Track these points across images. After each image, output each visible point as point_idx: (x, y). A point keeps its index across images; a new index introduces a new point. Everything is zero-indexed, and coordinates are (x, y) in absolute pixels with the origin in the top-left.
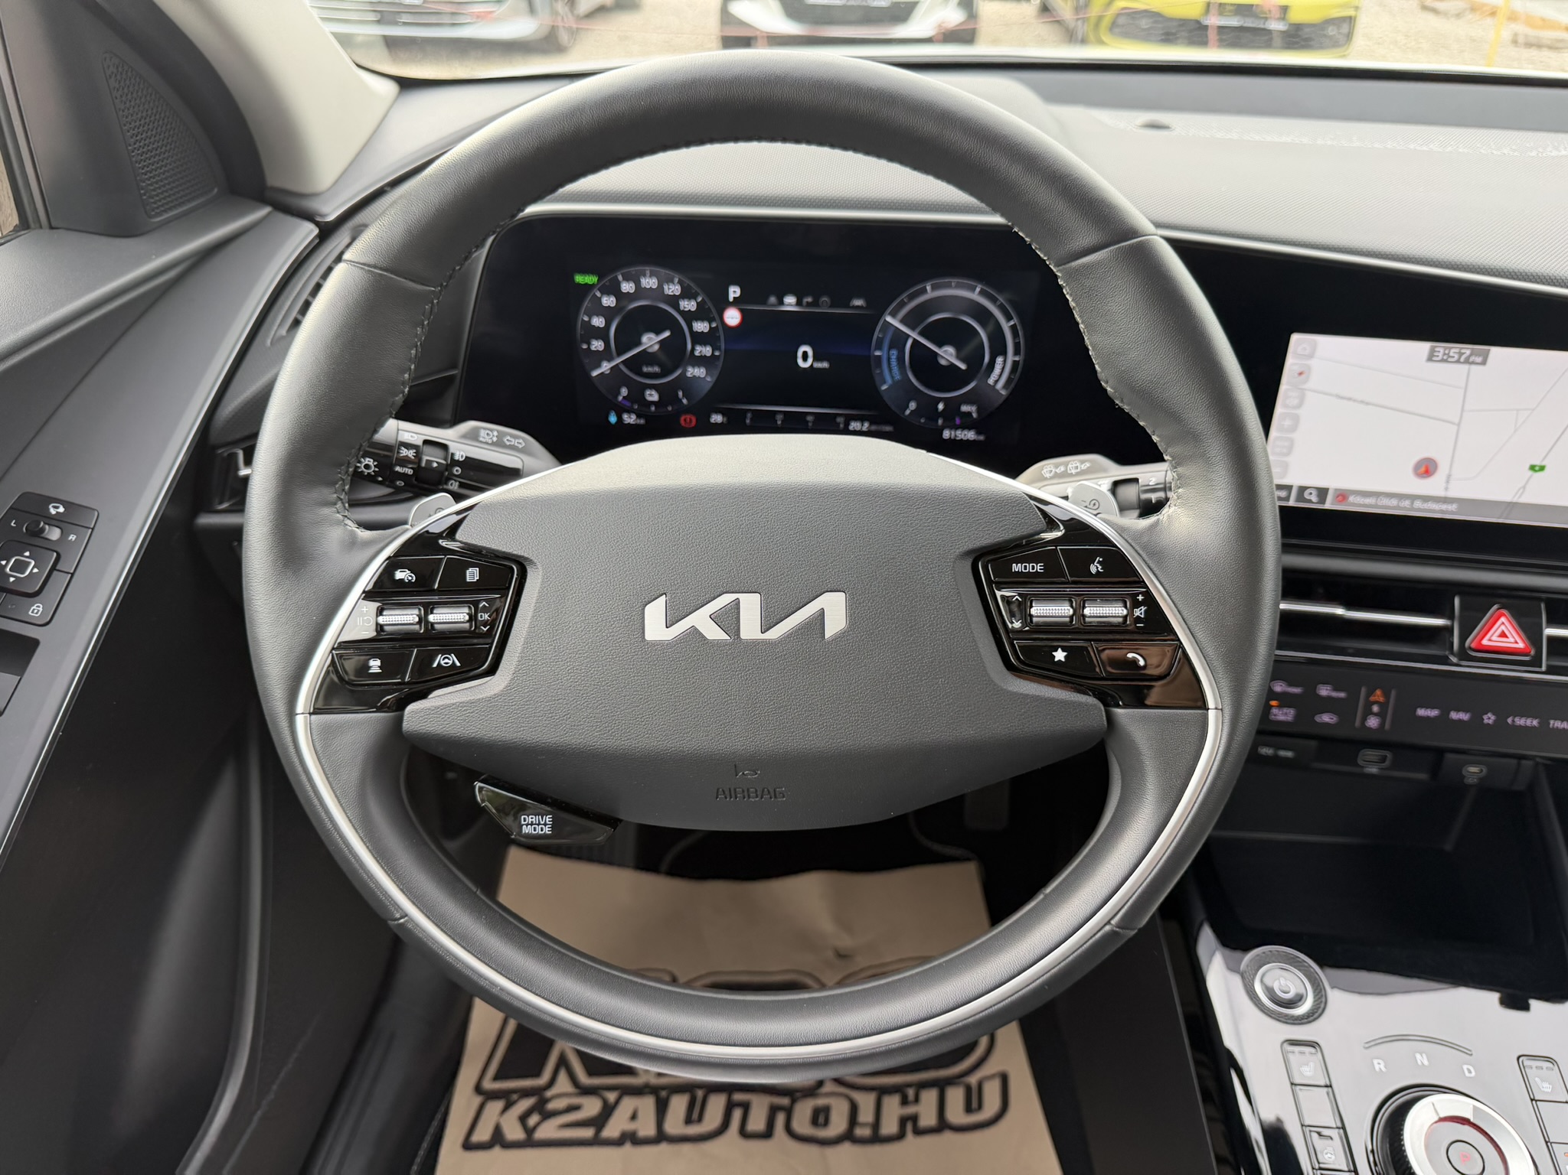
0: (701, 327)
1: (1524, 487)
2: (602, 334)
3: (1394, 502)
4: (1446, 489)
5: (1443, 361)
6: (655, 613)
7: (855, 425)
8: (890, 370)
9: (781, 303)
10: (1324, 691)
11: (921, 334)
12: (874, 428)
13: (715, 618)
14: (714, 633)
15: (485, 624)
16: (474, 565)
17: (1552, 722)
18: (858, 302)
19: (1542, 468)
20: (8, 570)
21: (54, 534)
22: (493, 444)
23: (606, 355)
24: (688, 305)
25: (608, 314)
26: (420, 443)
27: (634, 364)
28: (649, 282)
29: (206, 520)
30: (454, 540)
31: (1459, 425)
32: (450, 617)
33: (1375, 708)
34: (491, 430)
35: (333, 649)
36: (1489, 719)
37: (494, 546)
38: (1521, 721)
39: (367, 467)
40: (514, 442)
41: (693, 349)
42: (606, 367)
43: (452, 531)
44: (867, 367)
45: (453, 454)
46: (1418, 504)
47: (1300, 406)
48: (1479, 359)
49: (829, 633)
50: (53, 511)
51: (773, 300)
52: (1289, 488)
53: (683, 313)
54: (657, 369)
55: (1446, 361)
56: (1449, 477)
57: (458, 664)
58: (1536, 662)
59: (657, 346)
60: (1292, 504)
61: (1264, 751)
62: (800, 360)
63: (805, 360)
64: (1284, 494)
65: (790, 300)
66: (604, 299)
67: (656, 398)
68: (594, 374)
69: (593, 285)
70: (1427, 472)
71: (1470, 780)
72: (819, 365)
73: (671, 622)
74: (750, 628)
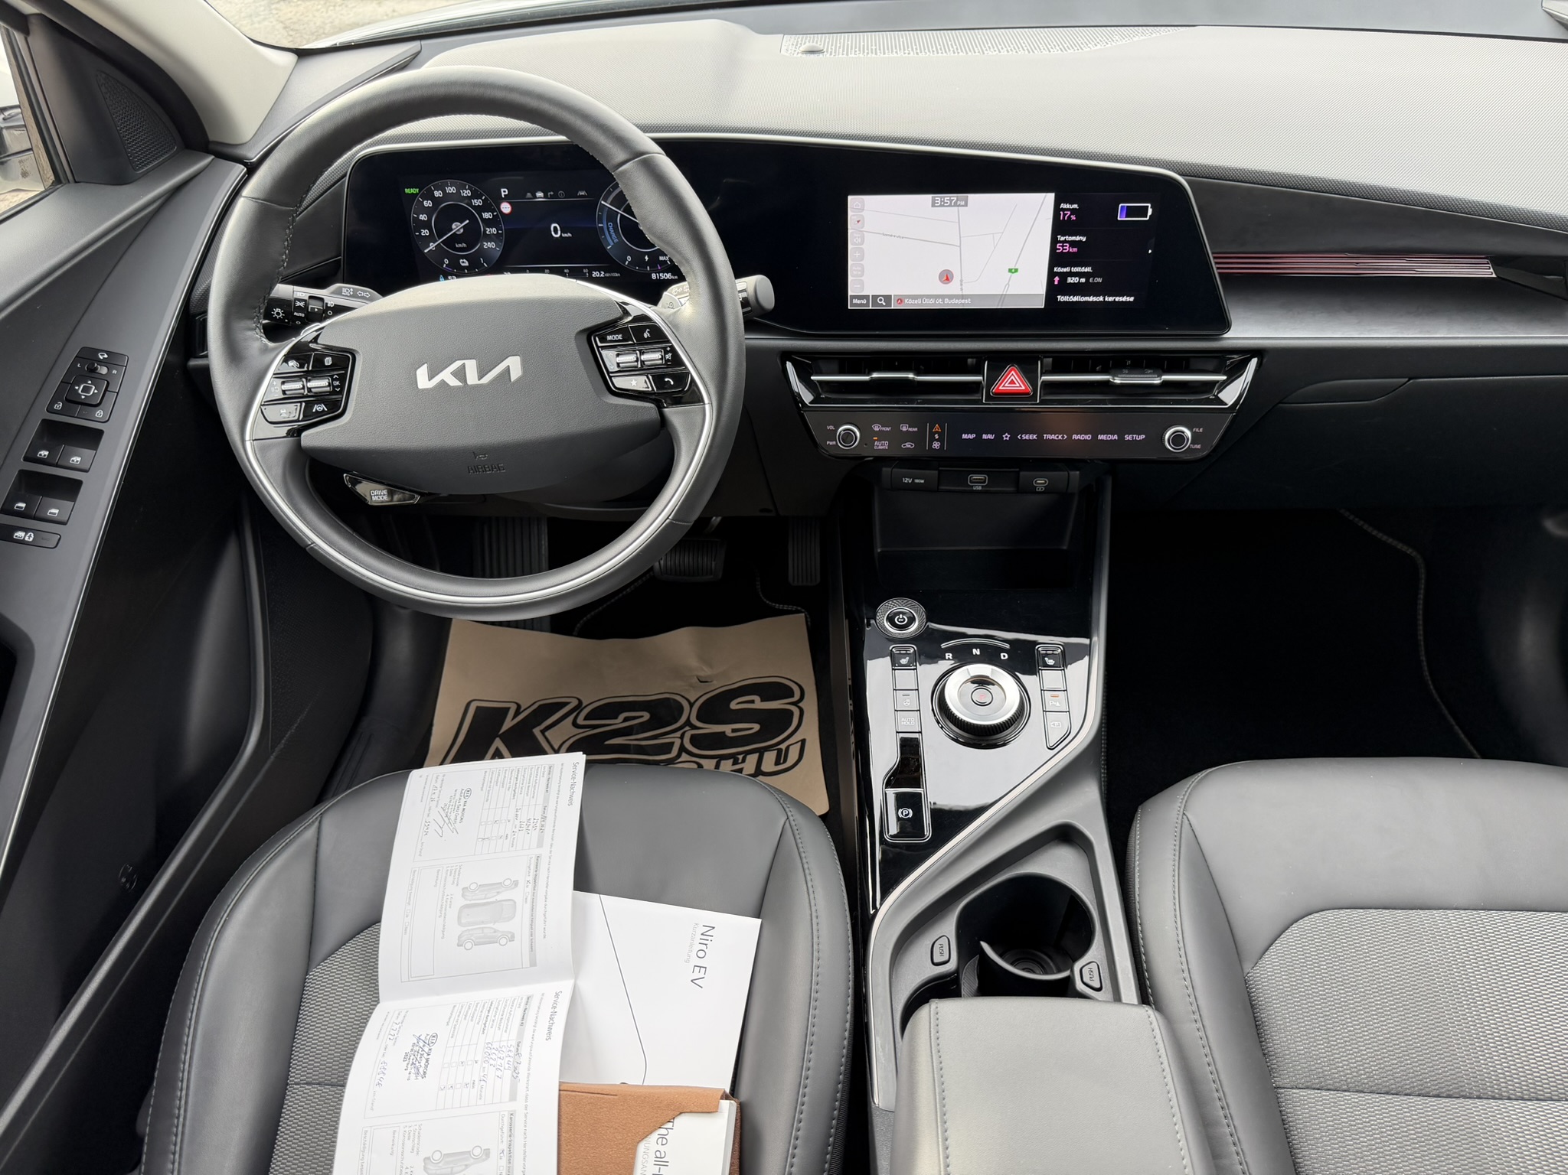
0: (487, 215)
1: (1008, 284)
2: (426, 225)
3: (932, 301)
4: (962, 289)
5: (941, 206)
6: (422, 373)
7: (595, 274)
8: (610, 236)
9: (536, 197)
10: (904, 428)
11: (623, 211)
12: (607, 275)
13: (455, 374)
14: (454, 382)
15: (337, 386)
16: (328, 356)
17: (1045, 435)
18: (582, 193)
19: (1016, 270)
20: (80, 391)
21: (104, 370)
22: (351, 296)
23: (431, 238)
24: (478, 202)
25: (429, 212)
26: (307, 298)
27: (451, 242)
28: (451, 190)
29: (191, 363)
30: (317, 343)
31: (960, 246)
32: (320, 384)
33: (937, 436)
34: (350, 288)
35: (261, 405)
36: (1006, 437)
37: (337, 345)
38: (1026, 437)
39: (278, 314)
40: (363, 294)
41: (485, 231)
42: (432, 246)
43: (315, 340)
44: (596, 234)
45: (327, 304)
46: (947, 301)
47: (862, 243)
48: (963, 203)
49: (514, 377)
50: (101, 357)
51: (529, 195)
52: (866, 297)
53: (475, 207)
54: (464, 245)
55: (943, 206)
56: (961, 281)
57: (326, 409)
58: (1034, 397)
59: (462, 230)
60: (870, 308)
61: (907, 480)
62: (553, 233)
63: (556, 233)
64: (864, 302)
65: (540, 194)
66: (425, 202)
67: (467, 264)
68: (426, 251)
69: (417, 194)
70: (947, 279)
71: (1040, 489)
72: (566, 235)
73: (431, 378)
74: (472, 378)
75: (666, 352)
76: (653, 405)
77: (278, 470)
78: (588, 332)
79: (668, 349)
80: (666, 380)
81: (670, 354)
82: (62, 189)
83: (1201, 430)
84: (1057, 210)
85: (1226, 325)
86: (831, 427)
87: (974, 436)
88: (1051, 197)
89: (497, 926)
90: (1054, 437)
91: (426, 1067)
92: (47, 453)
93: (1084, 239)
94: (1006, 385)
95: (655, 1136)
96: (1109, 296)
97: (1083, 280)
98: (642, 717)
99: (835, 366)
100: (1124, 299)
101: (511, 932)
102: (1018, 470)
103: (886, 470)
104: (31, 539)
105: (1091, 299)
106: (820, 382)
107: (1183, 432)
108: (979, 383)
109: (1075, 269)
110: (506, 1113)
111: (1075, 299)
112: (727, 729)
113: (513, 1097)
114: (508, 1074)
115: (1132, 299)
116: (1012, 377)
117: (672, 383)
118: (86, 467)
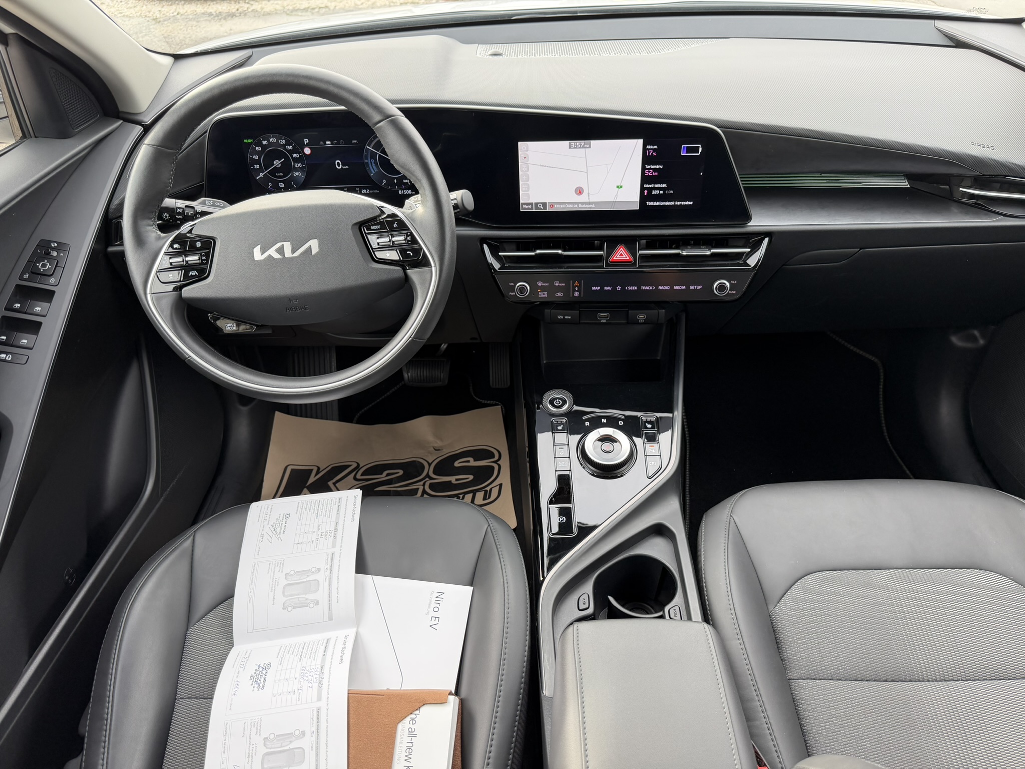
0: (295, 156)
1: (617, 195)
2: (257, 162)
3: (571, 206)
4: (589, 199)
5: (575, 148)
6: (257, 251)
7: (364, 191)
8: (373, 167)
9: (326, 144)
10: (557, 284)
11: (380, 152)
12: (371, 192)
13: (277, 251)
14: (277, 256)
15: (204, 260)
16: (199, 241)
17: (642, 287)
18: (355, 141)
19: (621, 187)
20: (40, 267)
21: (55, 254)
22: (211, 205)
23: (261, 170)
24: (290, 148)
25: (259, 154)
26: (184, 207)
27: (273, 173)
28: (273, 140)
29: (111, 249)
30: (192, 234)
31: (587, 172)
32: (193, 259)
33: (576, 289)
34: (211, 201)
35: (157, 272)
36: (619, 288)
37: (204, 234)
38: (630, 288)
39: (166, 216)
40: (220, 204)
41: (294, 165)
42: (261, 175)
43: (190, 231)
44: (364, 166)
45: (196, 210)
46: (579, 206)
47: (528, 171)
48: (588, 146)
49: (314, 252)
50: (53, 246)
51: (322, 143)
52: (532, 204)
53: (289, 151)
54: (281, 174)
55: (576, 148)
56: (588, 193)
57: (197, 274)
58: (635, 264)
59: (280, 165)
60: (534, 210)
61: (560, 317)
62: (337, 166)
63: (339, 166)
64: (530, 207)
65: (328, 142)
66: (257, 148)
67: (283, 186)
68: (257, 178)
69: (251, 143)
70: (580, 192)
71: (641, 321)
72: (345, 167)
73: (262, 253)
74: (288, 253)
75: (408, 236)
76: (400, 268)
77: (167, 312)
78: (359, 225)
79: (409, 234)
80: (408, 252)
81: (410, 237)
82: (27, 142)
83: (735, 282)
84: (645, 149)
85: (749, 218)
86: (512, 284)
87: (599, 288)
88: (641, 141)
89: (307, 596)
90: (647, 288)
91: (264, 683)
92: (19, 305)
93: (661, 167)
94: (618, 257)
95: (408, 719)
96: (677, 202)
97: (662, 192)
98: (398, 473)
99: (514, 247)
100: (687, 203)
101: (316, 600)
102: (627, 309)
103: (547, 311)
104: (10, 359)
105: (667, 203)
106: (504, 256)
107: (725, 284)
108: (601, 256)
109: (657, 186)
110: (315, 709)
111: (657, 204)
112: (453, 479)
113: (319, 699)
114: (316, 685)
115: (691, 203)
116: (621, 252)
117: (412, 254)
118: (45, 314)
